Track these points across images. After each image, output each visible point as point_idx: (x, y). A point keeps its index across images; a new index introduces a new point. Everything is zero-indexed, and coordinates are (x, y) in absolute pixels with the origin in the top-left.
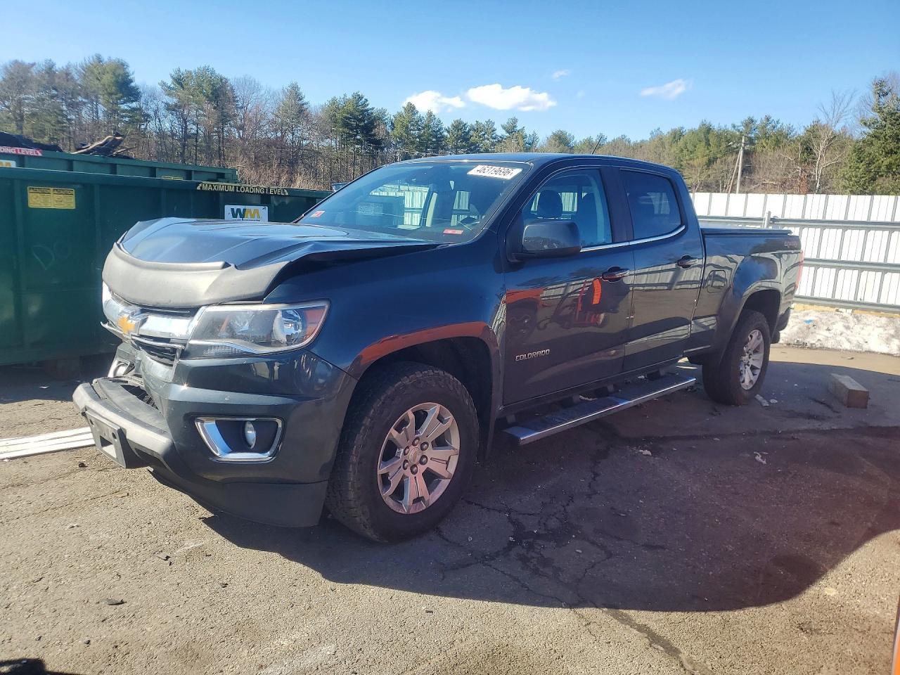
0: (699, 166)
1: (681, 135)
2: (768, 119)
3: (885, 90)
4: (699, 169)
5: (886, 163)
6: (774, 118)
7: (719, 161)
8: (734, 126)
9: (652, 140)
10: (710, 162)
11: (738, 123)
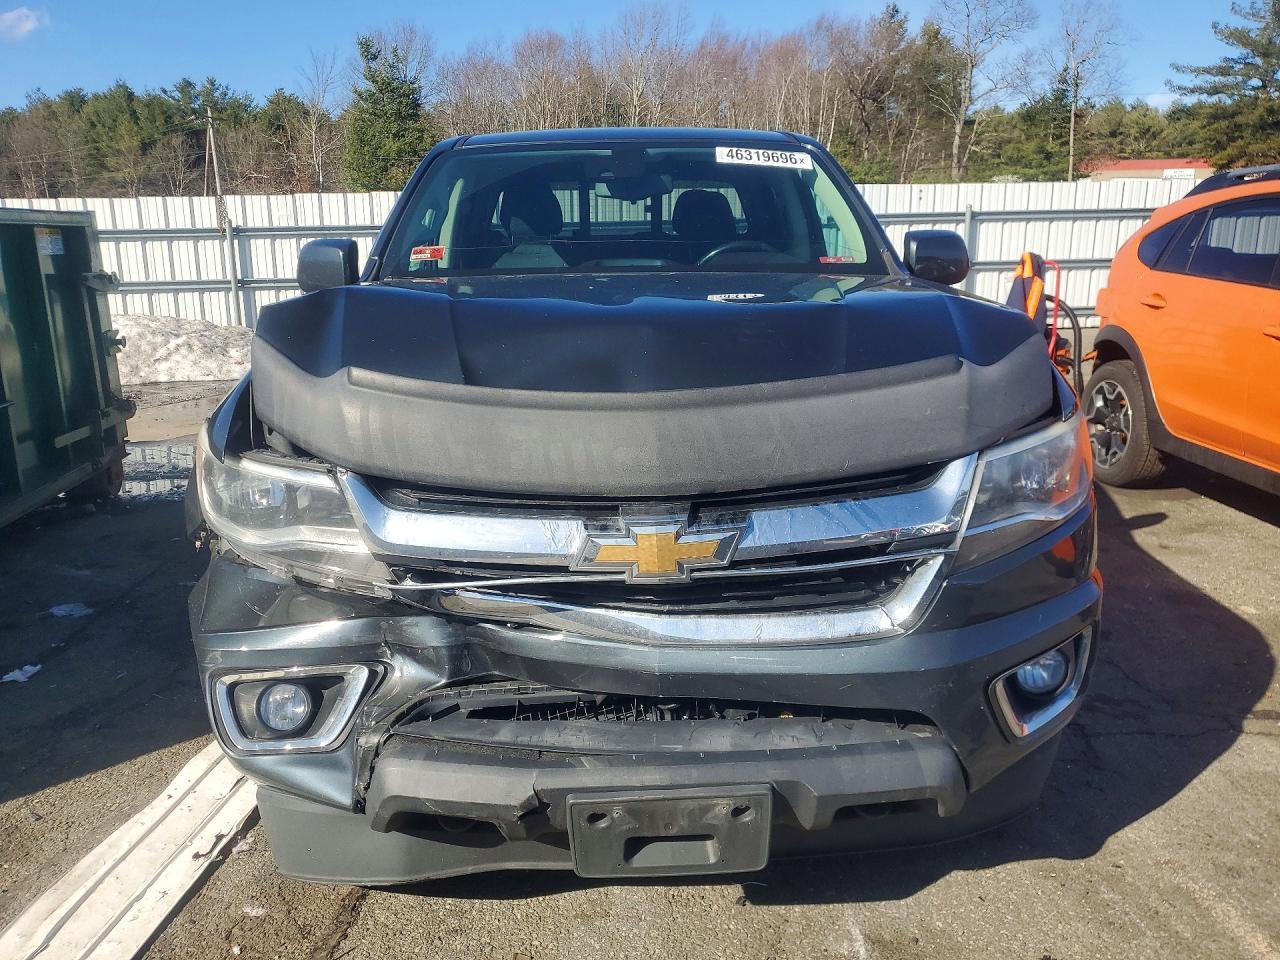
0: (130, 152)
1: (83, 101)
2: (212, 83)
3: (373, 50)
4: (132, 158)
5: (395, 147)
6: (221, 81)
7: (159, 145)
8: (165, 92)
9: (32, 109)
10: (146, 147)
11: (169, 88)
